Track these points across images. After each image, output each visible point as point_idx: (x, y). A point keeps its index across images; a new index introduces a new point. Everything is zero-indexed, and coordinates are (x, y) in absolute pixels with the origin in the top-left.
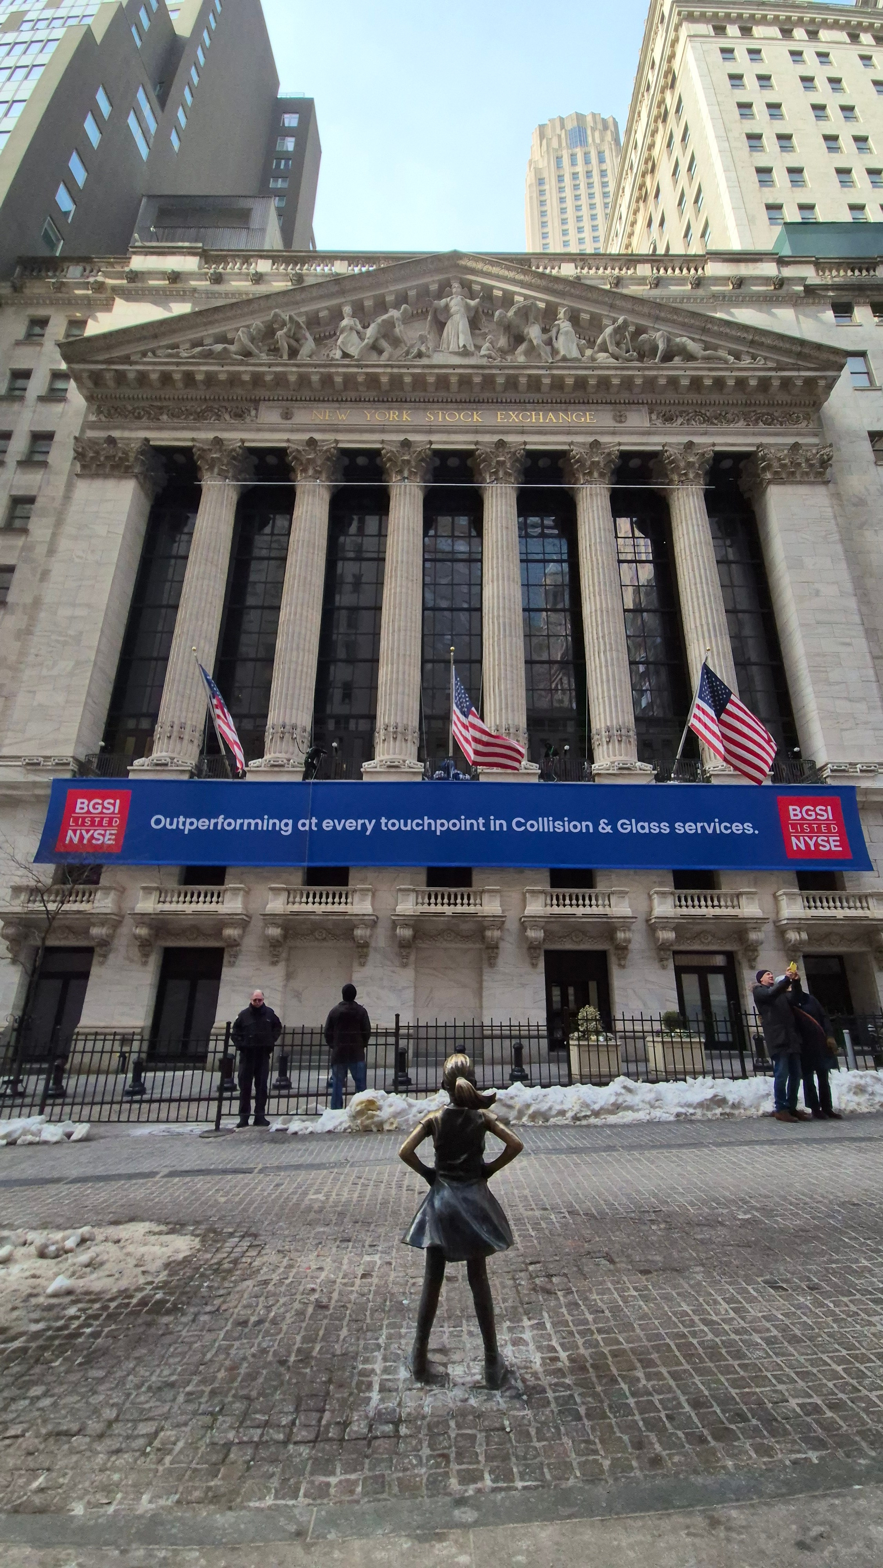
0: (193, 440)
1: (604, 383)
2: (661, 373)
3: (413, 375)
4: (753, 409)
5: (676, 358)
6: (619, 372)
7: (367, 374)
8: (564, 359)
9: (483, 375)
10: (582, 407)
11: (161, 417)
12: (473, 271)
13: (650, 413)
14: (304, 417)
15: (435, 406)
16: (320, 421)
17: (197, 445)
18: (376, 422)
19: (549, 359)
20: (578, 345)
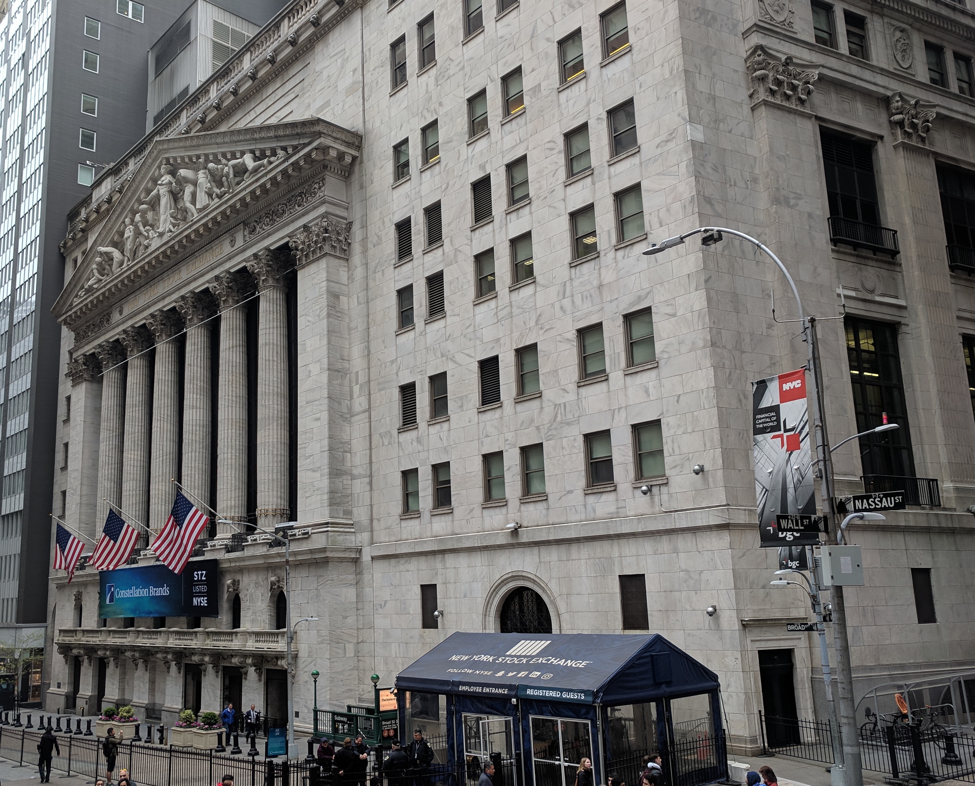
0: (95, 347)
2: (236, 199)
6: (218, 211)
8: (200, 210)
9: (170, 247)
10: (217, 242)
11: (89, 334)
12: (167, 150)
13: (244, 232)
14: (126, 311)
15: (165, 275)
16: (130, 311)
17: (96, 351)
18: (146, 300)
19: (196, 215)
20: (206, 192)
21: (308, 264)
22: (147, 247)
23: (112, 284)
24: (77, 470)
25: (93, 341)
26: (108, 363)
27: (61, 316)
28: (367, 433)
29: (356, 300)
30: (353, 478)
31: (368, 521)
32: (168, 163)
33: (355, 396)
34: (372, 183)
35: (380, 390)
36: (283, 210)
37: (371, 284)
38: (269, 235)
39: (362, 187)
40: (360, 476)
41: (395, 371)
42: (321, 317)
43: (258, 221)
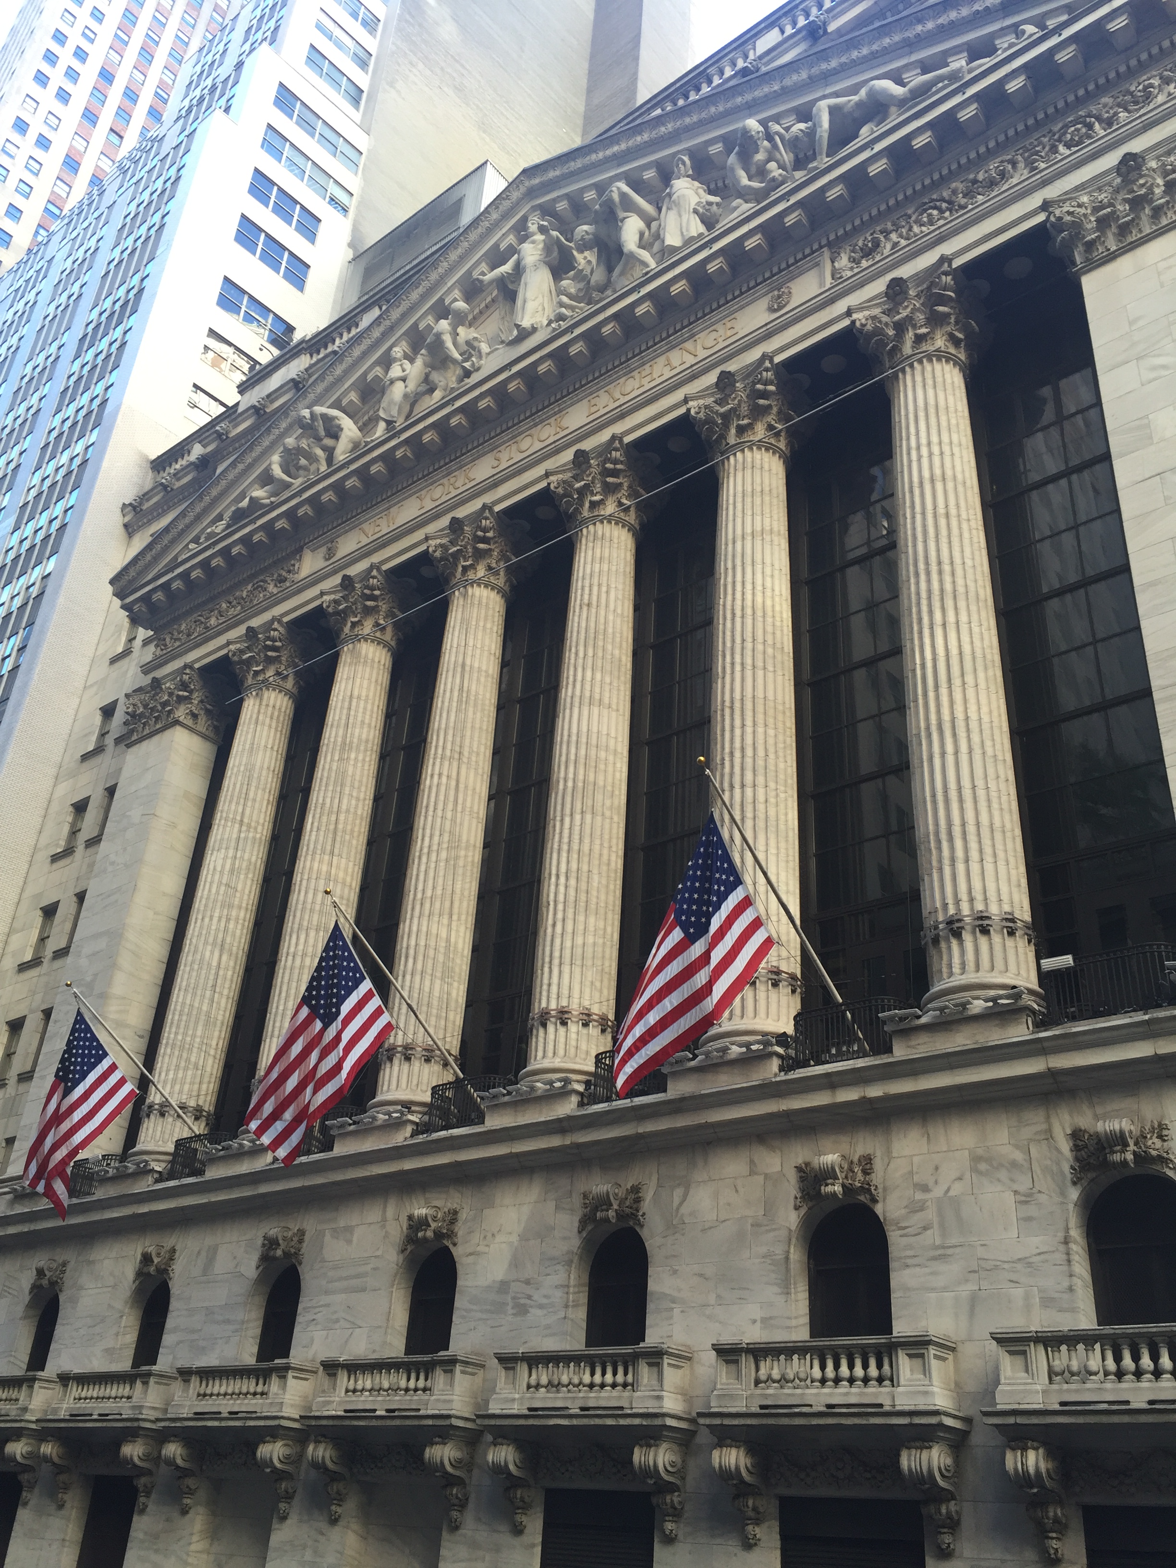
0: (229, 644)
1: (735, 257)
2: (829, 178)
3: (461, 408)
4: (1044, 129)
5: (863, 130)
6: (754, 224)
7: (408, 440)
8: (674, 250)
9: (551, 354)
10: (716, 316)
11: (213, 622)
12: (552, 185)
13: (833, 261)
14: (348, 545)
15: (505, 437)
16: (365, 541)
17: (232, 647)
18: (429, 505)
19: (652, 264)
20: (695, 211)
22: (467, 374)
25: (220, 633)
26: (264, 671)
27: (135, 590)
36: (1003, 174)
38: (941, 239)
43: (889, 226)
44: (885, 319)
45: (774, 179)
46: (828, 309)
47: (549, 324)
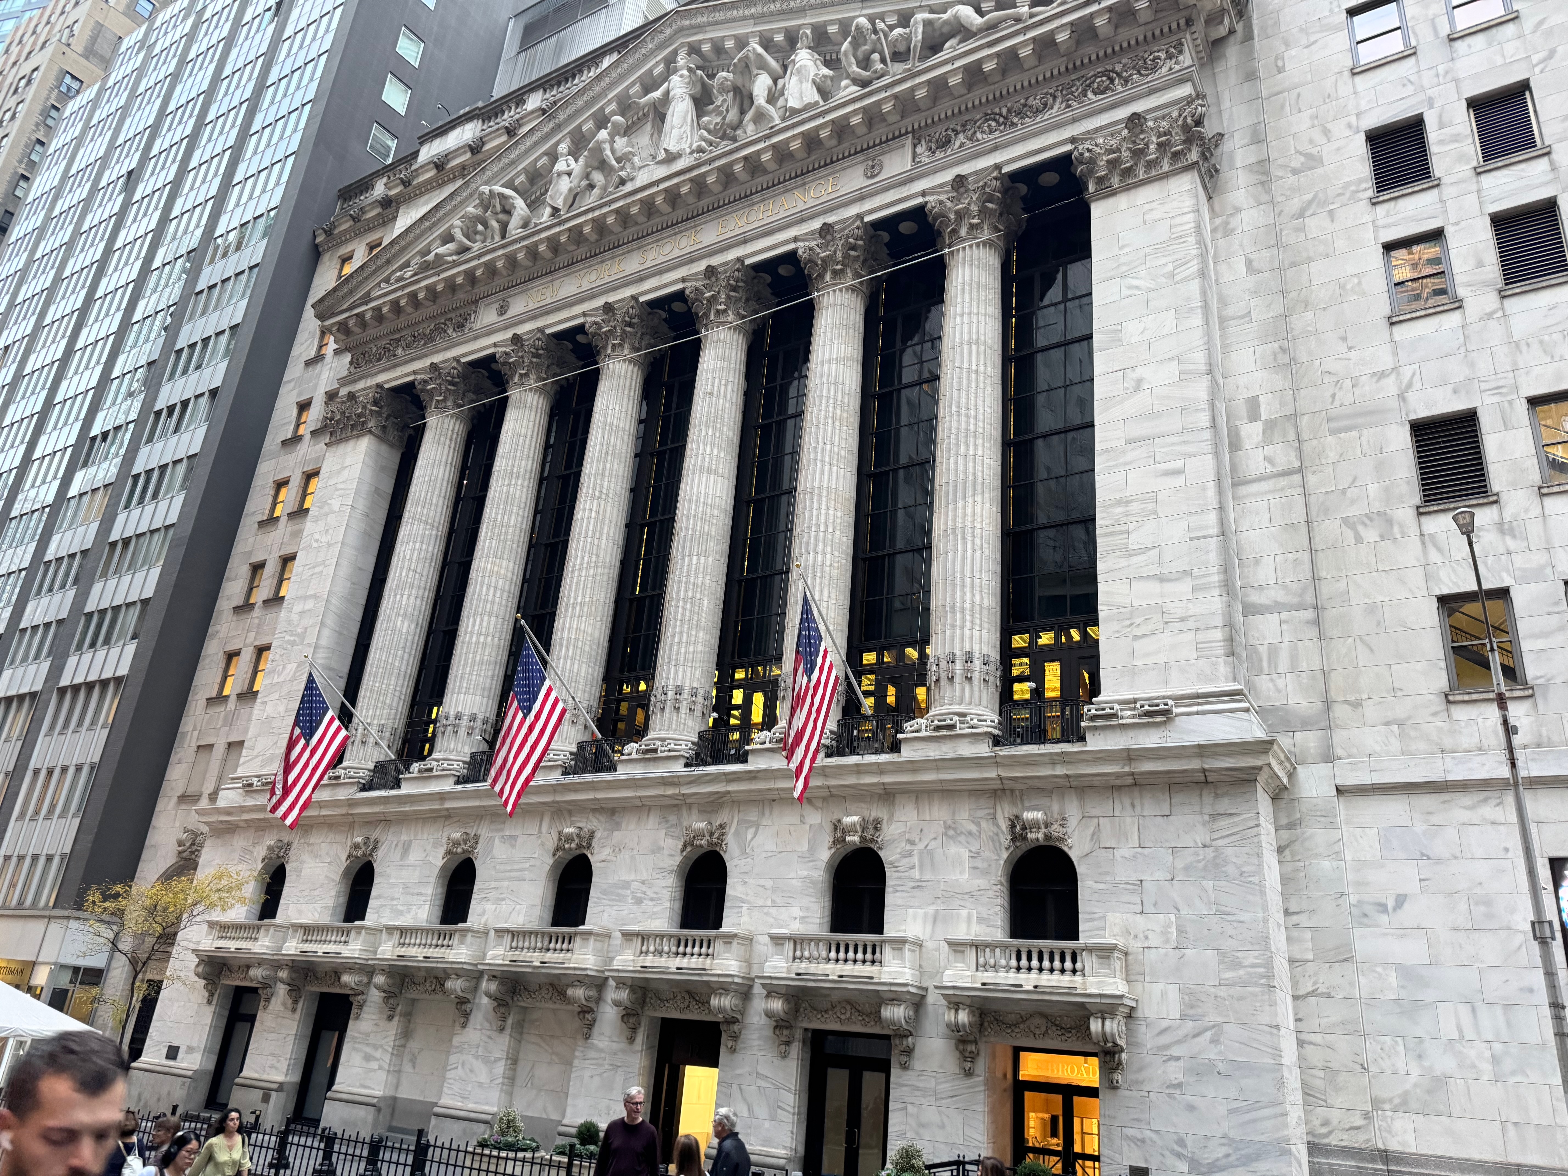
0: (414, 373)
1: (841, 129)
2: (918, 80)
3: (617, 211)
4: (1079, 74)
5: (947, 45)
6: (858, 105)
7: (570, 230)
8: (795, 112)
9: (691, 180)
10: (823, 172)
11: (399, 351)
12: (700, 28)
13: (915, 146)
14: (518, 306)
15: (650, 239)
16: (532, 306)
17: (419, 377)
18: (586, 286)
19: (779, 121)
20: (814, 82)
21: (1128, 188)
22: (623, 182)
23: (500, 252)
24: (315, 596)
25: (406, 362)
26: (444, 400)
27: (334, 315)
28: (1299, 515)
29: (1241, 267)
30: (1250, 610)
31: (1320, 705)
32: (694, 50)
33: (1248, 444)
34: (1280, 70)
35: (1333, 432)
36: (1045, 105)
37: (1289, 237)
38: (996, 148)
39: (1251, 76)
40: (1276, 607)
41: (1394, 390)
42: (1177, 278)
43: (959, 128)
44: (949, 204)
45: (875, 72)
46: (907, 187)
47: (691, 153)
